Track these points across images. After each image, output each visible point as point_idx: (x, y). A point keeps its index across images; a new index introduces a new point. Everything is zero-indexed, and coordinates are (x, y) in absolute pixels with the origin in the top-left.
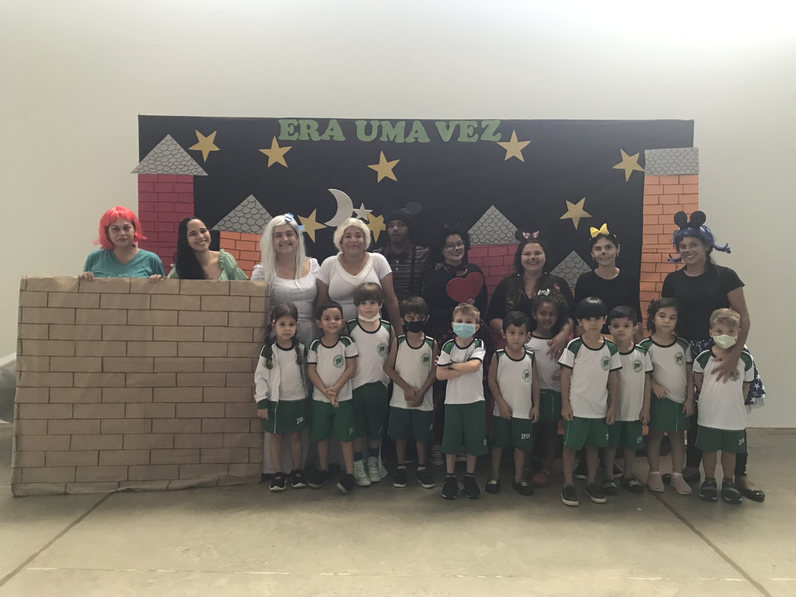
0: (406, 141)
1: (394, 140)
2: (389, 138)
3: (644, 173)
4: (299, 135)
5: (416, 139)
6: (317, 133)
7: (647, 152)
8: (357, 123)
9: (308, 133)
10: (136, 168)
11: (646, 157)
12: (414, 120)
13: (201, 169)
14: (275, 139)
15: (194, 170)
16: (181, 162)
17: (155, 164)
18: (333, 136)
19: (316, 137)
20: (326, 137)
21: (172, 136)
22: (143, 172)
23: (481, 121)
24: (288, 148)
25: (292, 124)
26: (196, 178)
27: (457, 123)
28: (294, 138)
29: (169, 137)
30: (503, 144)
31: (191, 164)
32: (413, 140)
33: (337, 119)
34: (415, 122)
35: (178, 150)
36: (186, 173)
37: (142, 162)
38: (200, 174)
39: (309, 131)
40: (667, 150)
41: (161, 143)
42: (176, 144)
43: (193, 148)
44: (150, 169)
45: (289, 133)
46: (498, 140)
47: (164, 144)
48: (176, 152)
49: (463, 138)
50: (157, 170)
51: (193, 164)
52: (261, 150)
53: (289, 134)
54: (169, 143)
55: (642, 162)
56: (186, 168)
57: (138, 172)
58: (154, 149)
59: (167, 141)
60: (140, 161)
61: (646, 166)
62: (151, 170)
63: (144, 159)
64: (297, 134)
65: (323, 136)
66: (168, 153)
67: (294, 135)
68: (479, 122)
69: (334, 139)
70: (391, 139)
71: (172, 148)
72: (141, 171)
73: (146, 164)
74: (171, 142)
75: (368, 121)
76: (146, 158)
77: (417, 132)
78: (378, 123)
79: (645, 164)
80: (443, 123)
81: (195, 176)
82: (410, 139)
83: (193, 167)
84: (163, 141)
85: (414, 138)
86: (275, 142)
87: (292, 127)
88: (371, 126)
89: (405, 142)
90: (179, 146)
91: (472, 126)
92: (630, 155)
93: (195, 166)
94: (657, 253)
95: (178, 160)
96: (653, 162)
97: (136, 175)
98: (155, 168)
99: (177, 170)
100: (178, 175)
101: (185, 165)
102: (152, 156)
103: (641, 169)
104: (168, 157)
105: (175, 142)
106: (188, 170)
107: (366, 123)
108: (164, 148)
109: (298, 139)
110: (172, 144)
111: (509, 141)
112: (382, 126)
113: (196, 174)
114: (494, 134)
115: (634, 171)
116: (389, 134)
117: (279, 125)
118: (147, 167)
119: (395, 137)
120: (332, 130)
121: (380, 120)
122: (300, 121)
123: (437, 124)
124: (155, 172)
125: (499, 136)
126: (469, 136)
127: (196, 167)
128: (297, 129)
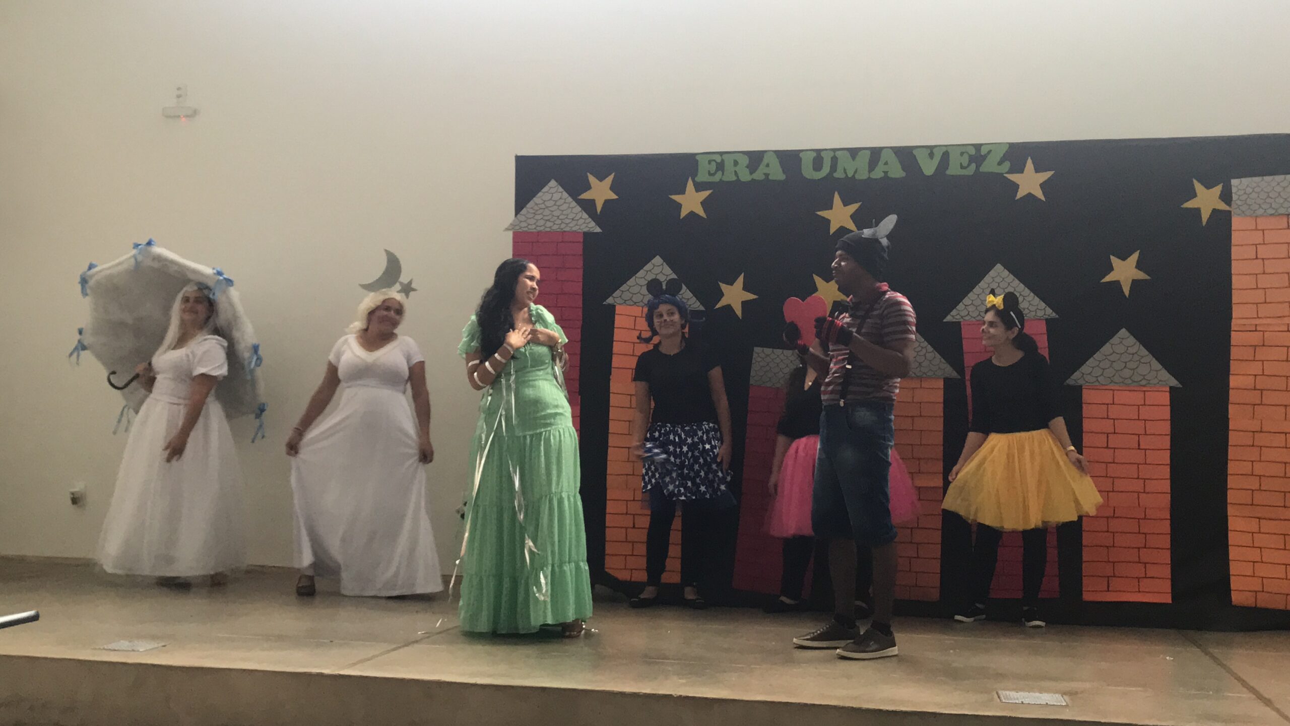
0: (871, 176)
1: (854, 176)
2: (847, 175)
3: (1230, 212)
4: (723, 174)
5: (886, 173)
6: (747, 171)
7: (1234, 182)
8: (801, 155)
9: (735, 172)
10: (511, 224)
11: (1234, 190)
12: (881, 149)
13: (593, 224)
14: (690, 179)
15: (585, 225)
16: (567, 215)
17: (535, 218)
18: (769, 174)
19: (745, 176)
20: (759, 175)
21: (557, 181)
22: (520, 229)
23: (981, 145)
24: (707, 193)
25: (714, 160)
26: (587, 235)
27: (944, 149)
28: (717, 178)
29: (553, 183)
30: (1013, 177)
31: (581, 218)
32: (882, 175)
33: (776, 152)
34: (884, 151)
35: (565, 199)
36: (574, 229)
37: (518, 216)
38: (591, 230)
39: (737, 169)
40: (1268, 178)
41: (544, 190)
42: (562, 192)
43: (585, 196)
44: (529, 225)
45: (709, 171)
46: (1007, 170)
47: (547, 192)
48: (562, 201)
49: (954, 170)
50: (537, 226)
51: (583, 217)
52: (674, 197)
53: (710, 174)
54: (553, 190)
55: (1226, 197)
56: (574, 222)
57: (513, 228)
58: (534, 199)
59: (551, 188)
60: (516, 214)
61: (1233, 202)
62: (529, 227)
63: (521, 213)
64: (720, 173)
65: (754, 174)
66: (552, 203)
67: (717, 175)
68: (978, 147)
69: (770, 178)
70: (850, 175)
71: (556, 196)
72: (517, 228)
73: (523, 218)
74: (555, 190)
75: (818, 151)
76: (524, 211)
77: (886, 163)
78: (832, 154)
79: (1231, 200)
80: (924, 149)
81: (585, 234)
82: (878, 174)
83: (583, 221)
84: (545, 189)
85: (883, 172)
86: (690, 185)
87: (714, 164)
88: (822, 158)
89: (869, 177)
90: (565, 195)
91: (968, 153)
92: (1208, 186)
93: (585, 219)
94: (1256, 331)
95: (564, 212)
96: (1244, 197)
97: (510, 234)
98: (535, 224)
99: (563, 226)
100: (564, 233)
101: (573, 219)
102: (532, 208)
103: (1226, 208)
104: (551, 209)
105: (561, 189)
106: (577, 225)
107: (814, 154)
108: (547, 197)
109: (721, 180)
110: (556, 192)
111: (1021, 171)
112: (837, 158)
113: (586, 230)
114: (1000, 163)
115: (1215, 211)
116: (848, 168)
117: (697, 161)
118: (524, 223)
119: (856, 172)
120: (768, 165)
121: (834, 150)
122: (725, 157)
123: (915, 152)
124: (535, 229)
125: (1007, 165)
126: (962, 167)
127: (587, 221)
128: (720, 167)
